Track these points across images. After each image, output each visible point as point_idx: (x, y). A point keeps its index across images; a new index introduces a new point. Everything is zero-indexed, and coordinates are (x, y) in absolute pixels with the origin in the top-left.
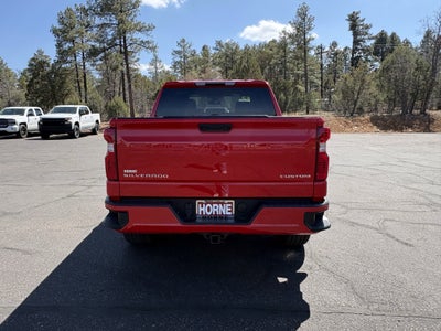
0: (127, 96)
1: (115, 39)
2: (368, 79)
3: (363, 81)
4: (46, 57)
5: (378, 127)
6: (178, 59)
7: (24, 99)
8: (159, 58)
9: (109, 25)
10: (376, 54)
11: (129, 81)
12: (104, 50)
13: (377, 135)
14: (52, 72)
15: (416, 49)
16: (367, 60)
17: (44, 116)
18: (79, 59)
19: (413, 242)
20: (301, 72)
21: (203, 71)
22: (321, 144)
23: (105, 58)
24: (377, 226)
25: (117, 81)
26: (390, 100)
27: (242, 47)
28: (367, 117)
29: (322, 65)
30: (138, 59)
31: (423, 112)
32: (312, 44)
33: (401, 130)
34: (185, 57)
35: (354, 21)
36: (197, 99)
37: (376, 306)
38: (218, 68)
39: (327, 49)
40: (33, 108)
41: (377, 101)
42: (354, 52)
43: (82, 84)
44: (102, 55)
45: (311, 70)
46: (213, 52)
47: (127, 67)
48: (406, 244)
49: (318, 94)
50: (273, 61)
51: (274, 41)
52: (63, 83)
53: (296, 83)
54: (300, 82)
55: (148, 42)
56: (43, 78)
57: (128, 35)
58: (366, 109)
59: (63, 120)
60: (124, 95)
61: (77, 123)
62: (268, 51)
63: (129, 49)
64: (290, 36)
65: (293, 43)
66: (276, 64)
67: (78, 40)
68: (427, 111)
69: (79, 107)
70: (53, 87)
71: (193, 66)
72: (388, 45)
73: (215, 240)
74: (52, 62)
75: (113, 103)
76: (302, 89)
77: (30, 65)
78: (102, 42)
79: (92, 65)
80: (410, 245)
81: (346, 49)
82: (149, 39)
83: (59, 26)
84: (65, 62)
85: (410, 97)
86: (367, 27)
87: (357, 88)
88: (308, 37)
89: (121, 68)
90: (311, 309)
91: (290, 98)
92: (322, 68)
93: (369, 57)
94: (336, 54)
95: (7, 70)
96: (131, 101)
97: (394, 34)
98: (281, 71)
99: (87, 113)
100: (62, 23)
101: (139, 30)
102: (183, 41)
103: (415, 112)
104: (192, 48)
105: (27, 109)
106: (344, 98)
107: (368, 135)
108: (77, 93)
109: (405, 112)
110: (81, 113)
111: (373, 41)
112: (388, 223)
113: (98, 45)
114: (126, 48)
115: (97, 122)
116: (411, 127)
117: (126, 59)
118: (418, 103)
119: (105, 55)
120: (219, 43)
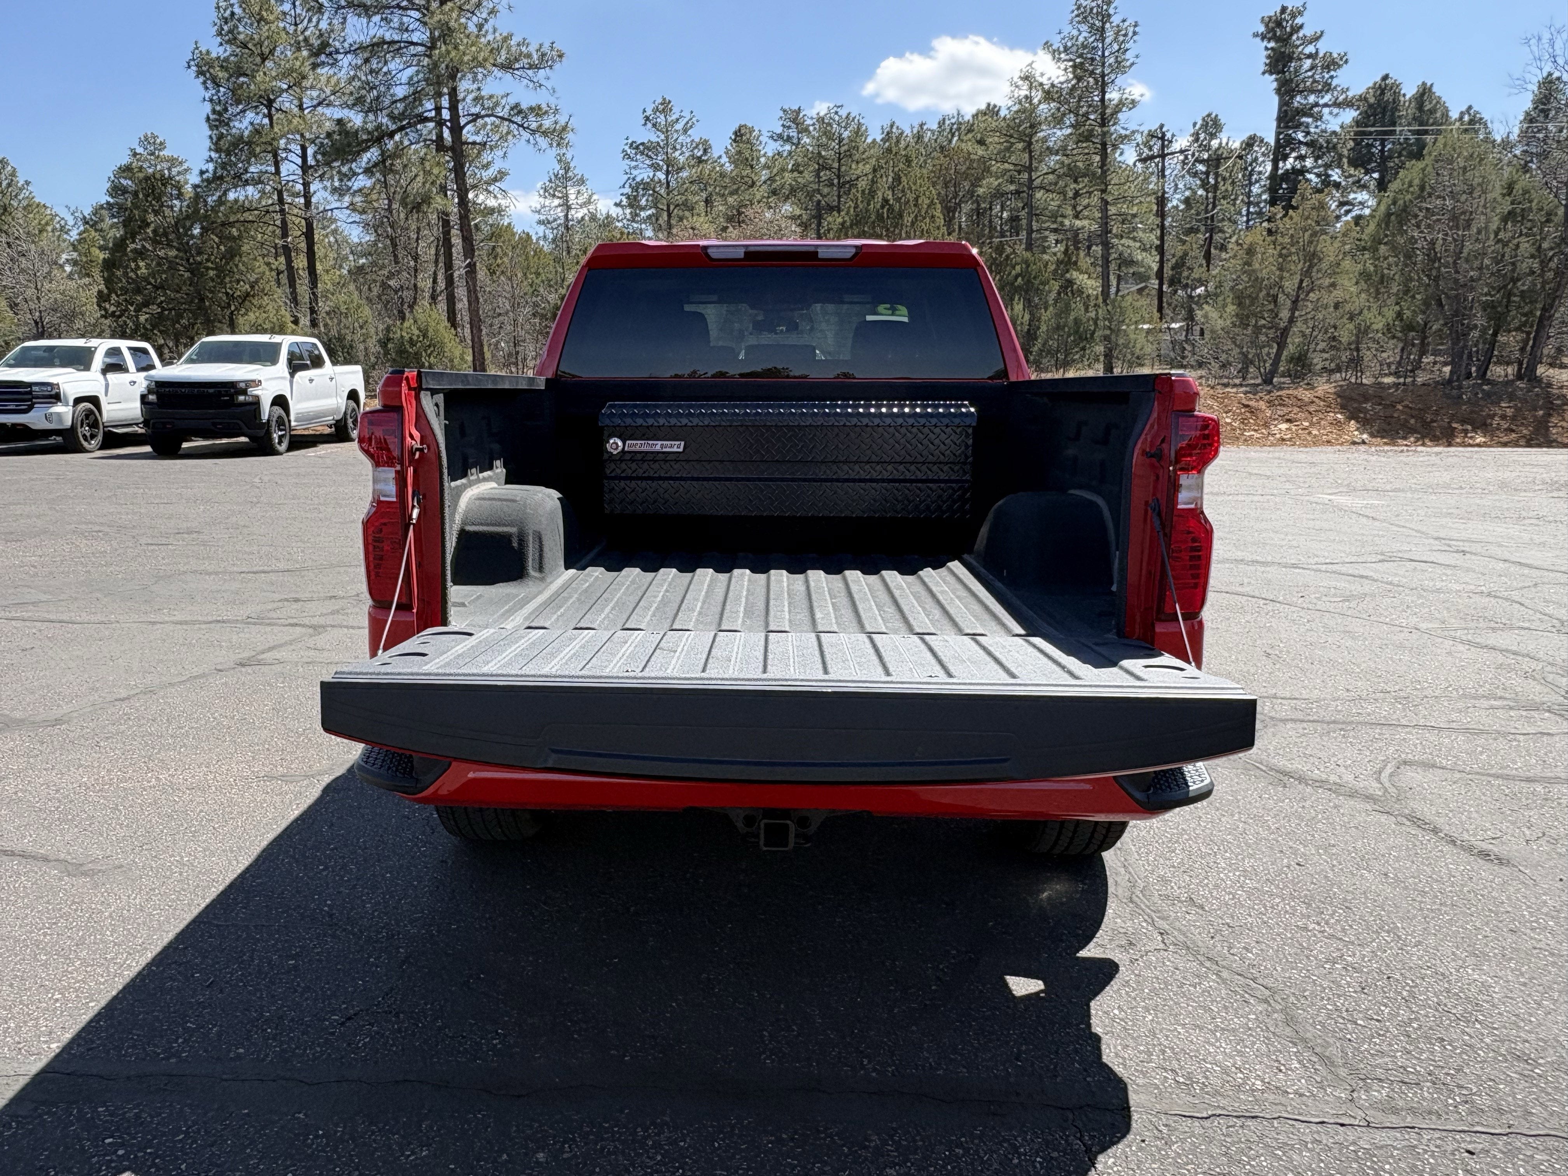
0: (462, 305)
1: (416, 97)
2: (1329, 249)
3: (1312, 258)
4: (173, 161)
5: (1365, 423)
6: (644, 174)
7: (92, 311)
8: (578, 169)
9: (396, 47)
10: (1360, 160)
11: (469, 249)
12: (379, 137)
13: (1360, 455)
14: (192, 216)
15: (1506, 144)
16: (1327, 182)
17: (162, 372)
18: (290, 169)
19: (1512, 847)
20: (1088, 225)
21: (736, 218)
22: (1184, 480)
23: (383, 166)
24: (1374, 788)
25: (427, 250)
26: (1409, 327)
27: (875, 134)
28: (1324, 387)
29: (1162, 201)
30: (502, 175)
31: (1528, 374)
32: (1127, 121)
33: (1446, 437)
34: (671, 166)
35: (1284, 40)
36: (712, 313)
37: (1380, 1093)
38: (787, 208)
39: (1182, 142)
40: (124, 345)
41: (1362, 332)
42: (1279, 153)
43: (300, 262)
44: (372, 155)
45: (1124, 219)
46: (770, 148)
47: (463, 202)
48: (1484, 855)
49: (1147, 304)
50: (989, 184)
51: (991, 111)
52: (233, 254)
53: (1068, 262)
54: (1085, 261)
55: (537, 111)
56: (160, 238)
57: (464, 85)
58: (1318, 360)
59: (230, 389)
60: (451, 301)
61: (280, 401)
62: (969, 146)
63: (469, 134)
64: (1049, 95)
65: (1057, 120)
66: (998, 194)
67: (286, 102)
68: (1541, 370)
69: (286, 342)
70: (195, 270)
71: (698, 199)
72: (1404, 131)
73: (777, 835)
74: (194, 179)
75: (408, 329)
76: (1090, 284)
77: (116, 190)
78: (374, 108)
79: (339, 192)
80: (1501, 861)
81: (1250, 143)
82: (540, 98)
83: (217, 50)
84: (240, 180)
85: (1480, 320)
86: (1332, 64)
87: (1290, 285)
88: (1112, 96)
89: (438, 202)
90: (1134, 1099)
91: (1047, 316)
92: (1161, 213)
93: (1335, 175)
94: (1216, 160)
95: (30, 207)
96: (476, 324)
97: (1425, 92)
98: (1014, 219)
99: (317, 362)
100: (230, 36)
101: (507, 67)
102: (665, 107)
103: (1497, 371)
104: (696, 134)
105: (102, 346)
106: (1243, 320)
107: (1326, 455)
108: (281, 294)
109: (1460, 374)
110: (296, 365)
111: (1349, 116)
112: (1412, 777)
113: (356, 119)
114: (456, 130)
115: (353, 395)
116: (1482, 425)
117: (459, 172)
118: (1511, 340)
119: (385, 156)
120: (794, 118)
